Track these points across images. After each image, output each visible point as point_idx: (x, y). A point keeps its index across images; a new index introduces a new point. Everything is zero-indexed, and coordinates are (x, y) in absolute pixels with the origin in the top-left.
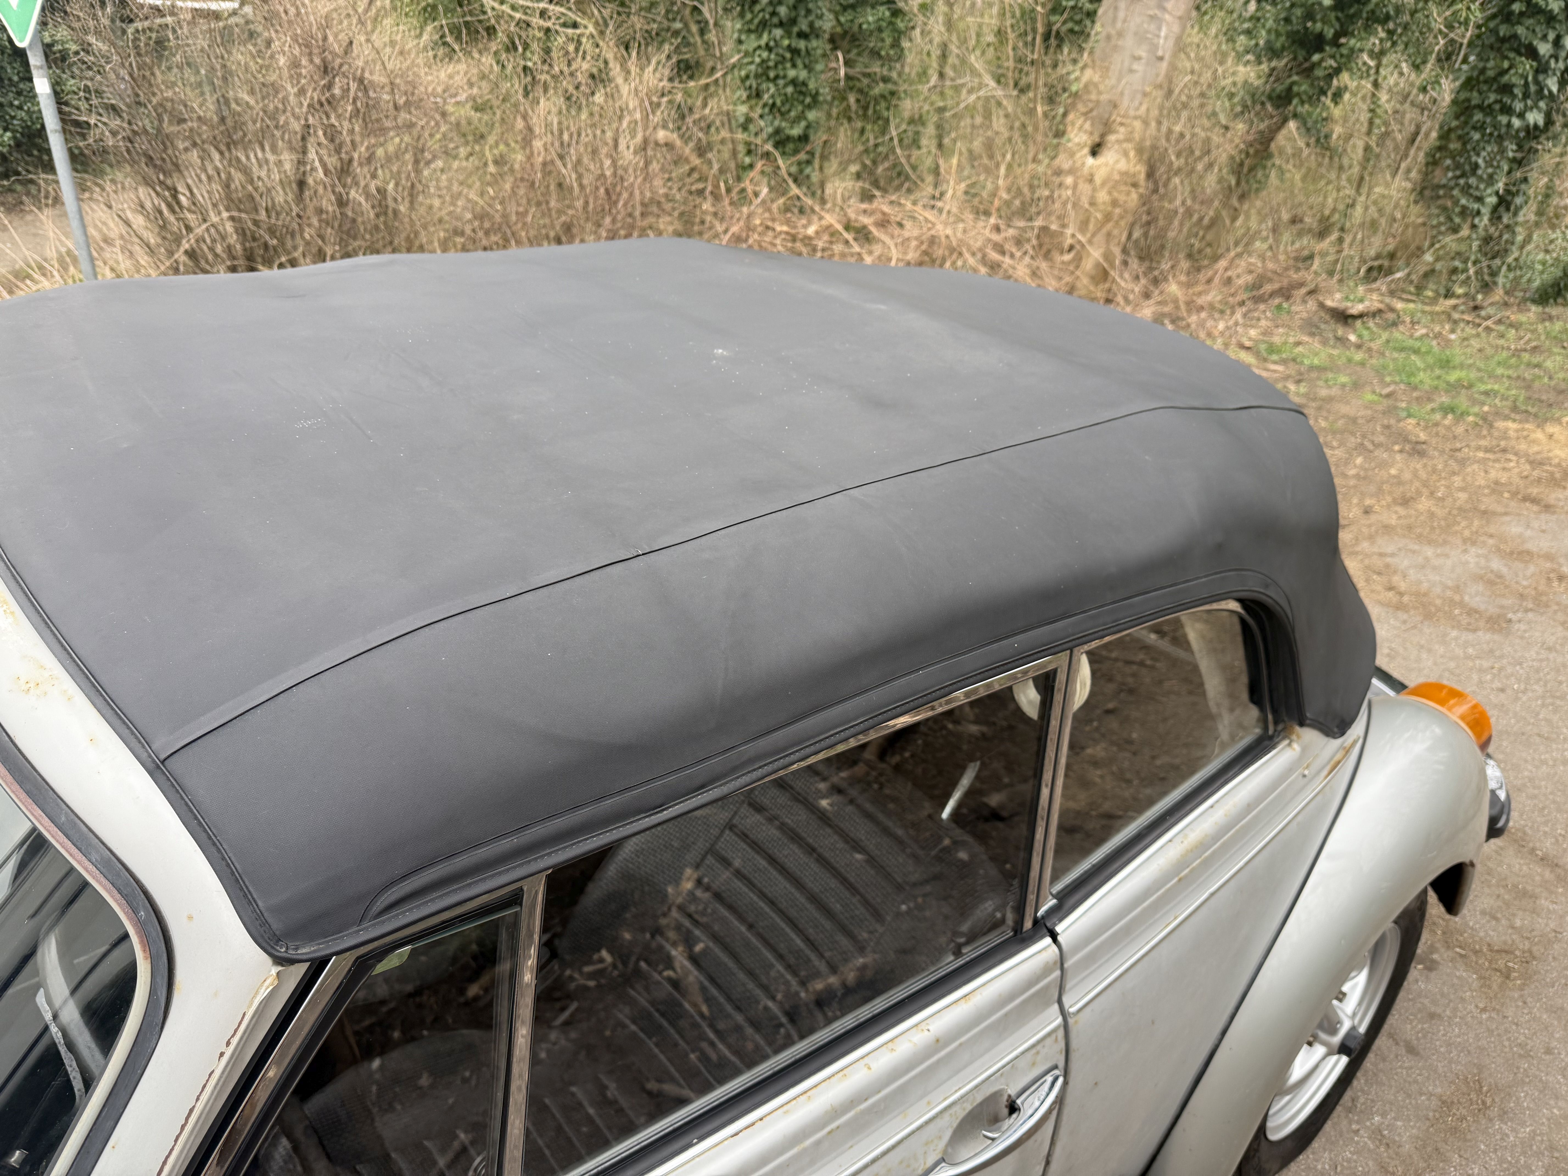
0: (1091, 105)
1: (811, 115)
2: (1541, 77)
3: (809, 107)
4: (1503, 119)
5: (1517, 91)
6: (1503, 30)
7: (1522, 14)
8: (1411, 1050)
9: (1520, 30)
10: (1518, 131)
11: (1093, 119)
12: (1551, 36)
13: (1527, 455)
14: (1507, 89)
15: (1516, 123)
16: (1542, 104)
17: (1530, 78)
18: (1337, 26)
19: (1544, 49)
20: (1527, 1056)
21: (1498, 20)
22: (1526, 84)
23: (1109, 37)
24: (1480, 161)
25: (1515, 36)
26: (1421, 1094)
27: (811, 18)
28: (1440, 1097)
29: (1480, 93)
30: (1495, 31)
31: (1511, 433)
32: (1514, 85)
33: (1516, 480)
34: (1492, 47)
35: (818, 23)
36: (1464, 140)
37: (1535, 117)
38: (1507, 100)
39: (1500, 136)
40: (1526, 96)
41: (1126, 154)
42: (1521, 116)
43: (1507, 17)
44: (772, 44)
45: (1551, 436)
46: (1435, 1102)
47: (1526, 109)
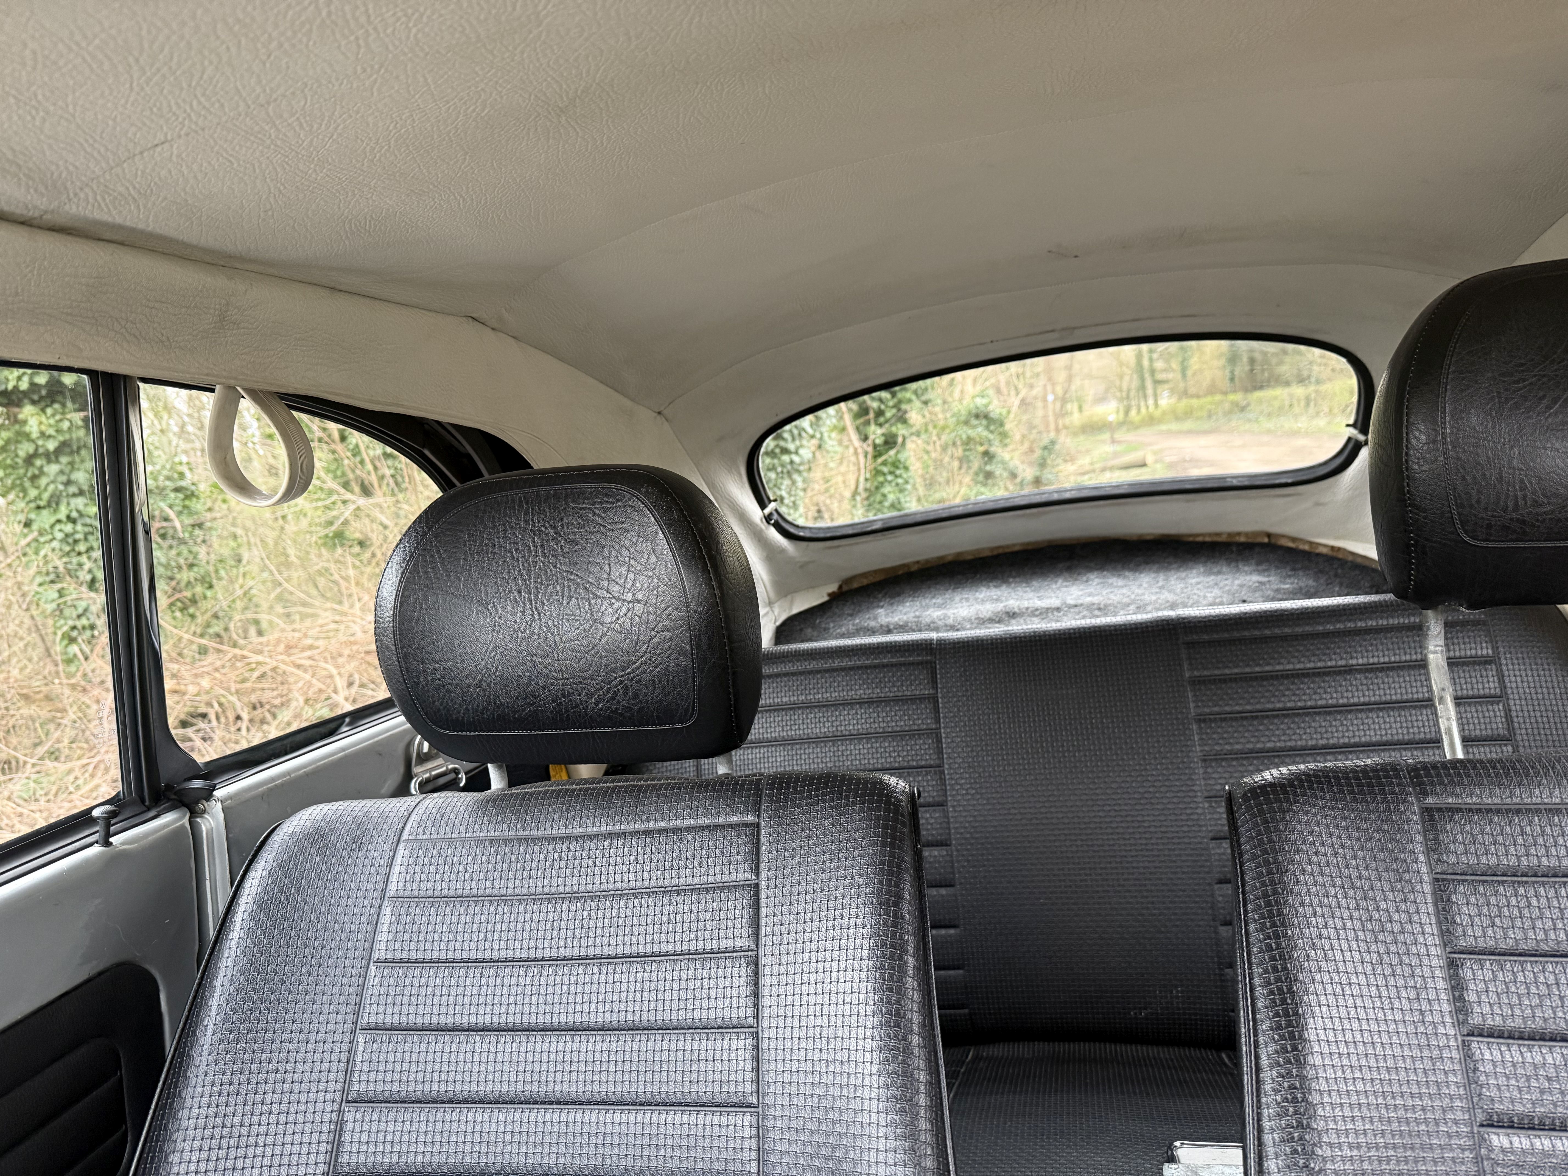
4: (786, 458)
24: (784, 493)
39: (788, 472)
42: (796, 453)
44: (74, 514)
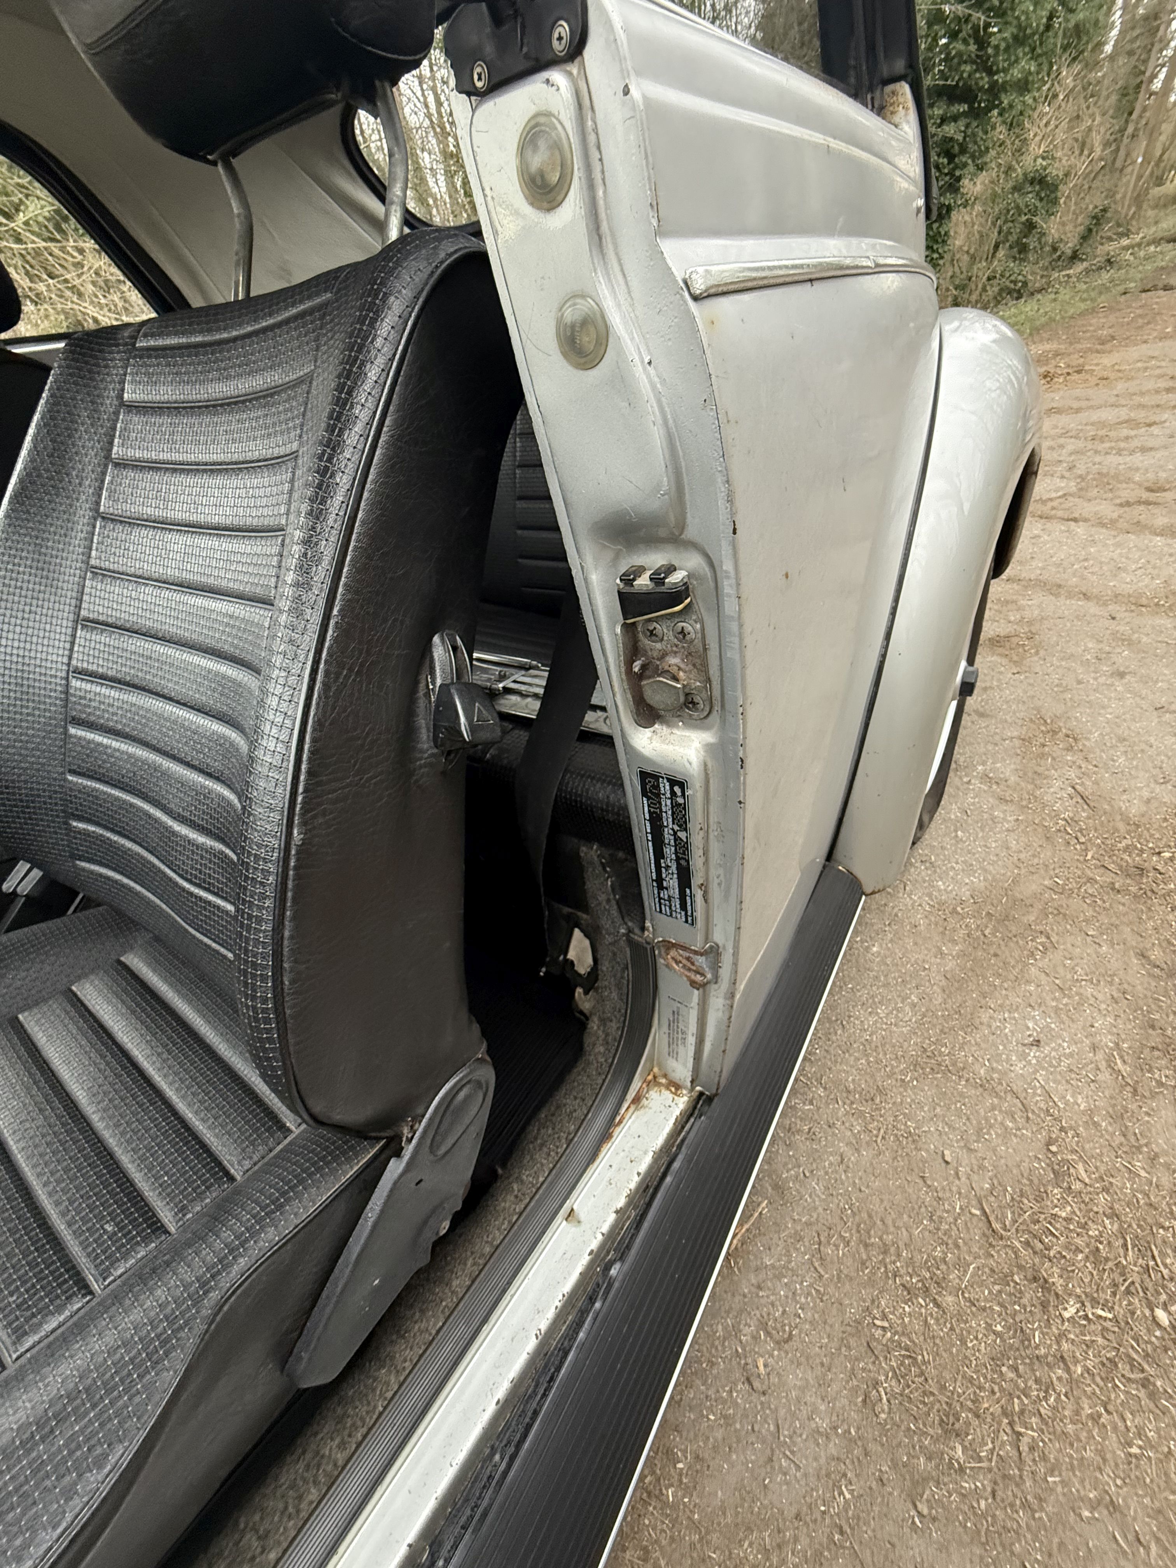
8: (982, 715)
20: (1066, 690)
26: (1004, 740)
28: (1019, 738)
46: (1017, 742)
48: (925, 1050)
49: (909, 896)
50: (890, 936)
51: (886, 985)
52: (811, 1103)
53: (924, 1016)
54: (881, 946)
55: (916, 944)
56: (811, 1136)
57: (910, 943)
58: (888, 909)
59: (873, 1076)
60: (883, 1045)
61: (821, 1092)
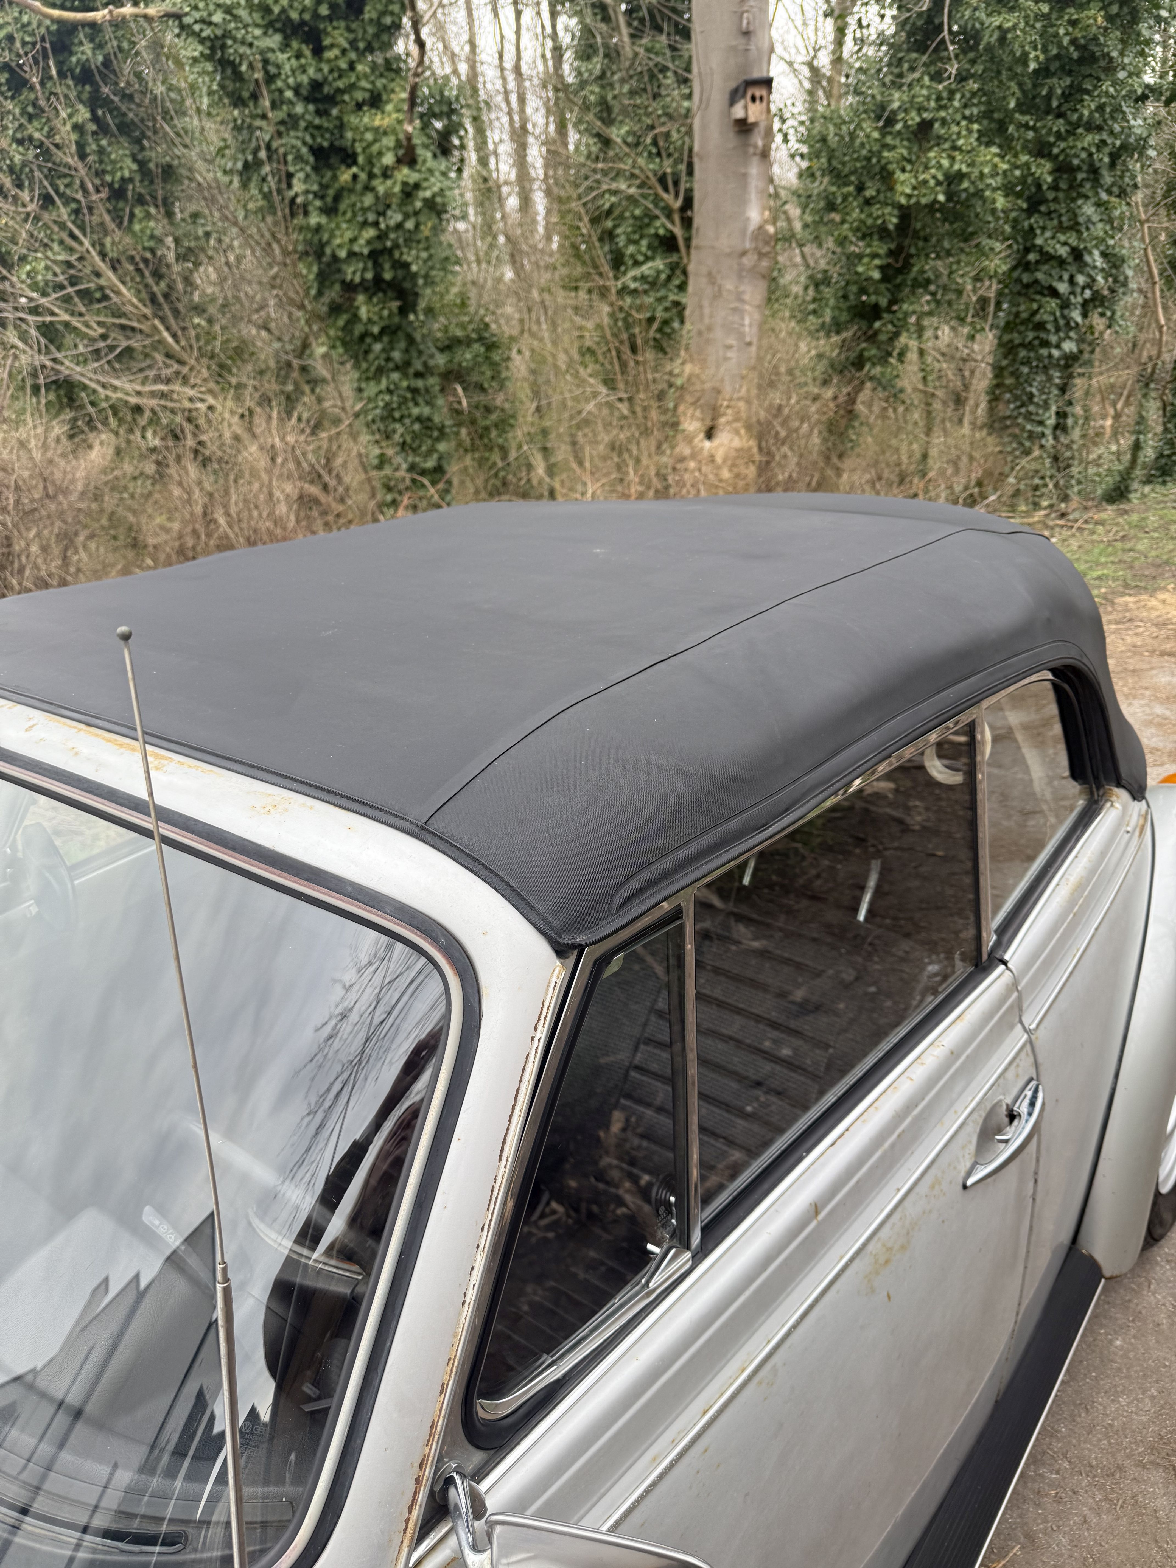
0: (698, 394)
1: (442, 447)
2: (1066, 312)
3: (438, 440)
4: (1044, 352)
5: (1050, 326)
6: (1026, 278)
7: (1037, 262)
9: (1040, 276)
10: (1058, 360)
11: (701, 406)
12: (1066, 277)
13: (1150, 620)
14: (1040, 326)
15: (1056, 353)
16: (1072, 334)
17: (1058, 314)
18: (889, 295)
19: (1063, 288)
21: (1019, 271)
22: (1056, 320)
23: (700, 333)
24: (1034, 390)
25: (1036, 281)
27: (424, 358)
29: (1020, 333)
30: (1019, 280)
31: (1131, 605)
32: (1045, 322)
33: (1149, 641)
34: (1019, 294)
35: (431, 363)
36: (1016, 374)
37: (1069, 346)
38: (1043, 335)
39: (1045, 367)
40: (1058, 329)
41: (737, 432)
42: (1058, 346)
43: (1027, 267)
45: (1164, 602)
47: (1061, 340)
48: (1162, 1438)
49: (1154, 1294)
50: (1133, 1332)
51: (1128, 1377)
52: (1058, 1473)
53: (1162, 1407)
54: (1124, 1340)
55: (1158, 1342)
56: (1058, 1500)
57: (1152, 1342)
58: (1132, 1305)
59: (1113, 1456)
60: (1124, 1430)
61: (1066, 1465)
